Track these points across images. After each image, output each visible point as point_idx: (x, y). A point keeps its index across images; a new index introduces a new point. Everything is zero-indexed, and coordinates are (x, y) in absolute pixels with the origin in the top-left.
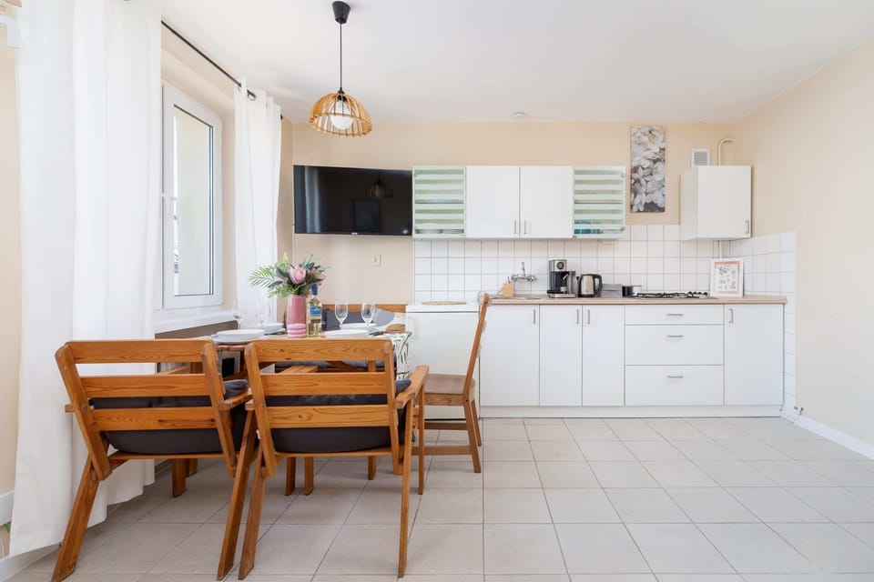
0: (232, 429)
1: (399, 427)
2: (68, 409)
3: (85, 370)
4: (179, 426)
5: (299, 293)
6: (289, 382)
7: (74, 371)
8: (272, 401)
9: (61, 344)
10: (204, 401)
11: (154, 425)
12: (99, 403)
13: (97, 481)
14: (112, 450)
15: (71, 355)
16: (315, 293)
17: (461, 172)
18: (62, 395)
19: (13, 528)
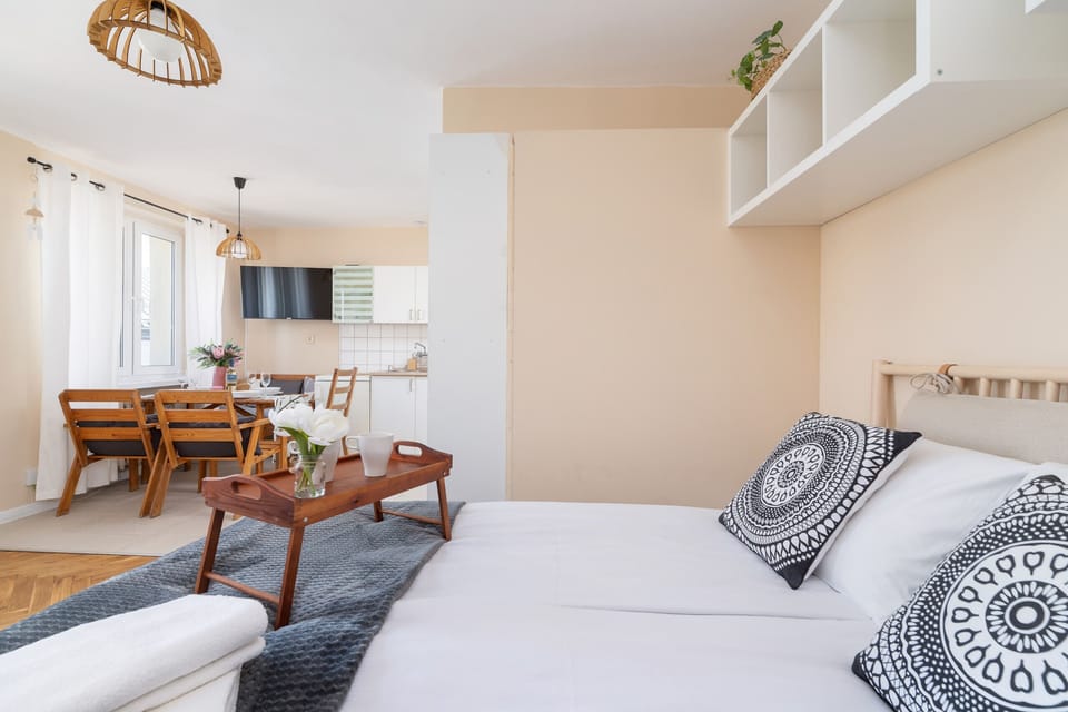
0: (152, 441)
1: (242, 443)
2: (65, 426)
3: (74, 405)
4: (123, 438)
5: (221, 365)
6: (179, 415)
7: (68, 406)
8: (173, 425)
9: (61, 390)
10: (134, 424)
11: (110, 438)
12: (82, 424)
13: (81, 467)
14: (89, 453)
15: (66, 397)
16: (232, 366)
17: (370, 270)
18: (61, 419)
19: (37, 487)
